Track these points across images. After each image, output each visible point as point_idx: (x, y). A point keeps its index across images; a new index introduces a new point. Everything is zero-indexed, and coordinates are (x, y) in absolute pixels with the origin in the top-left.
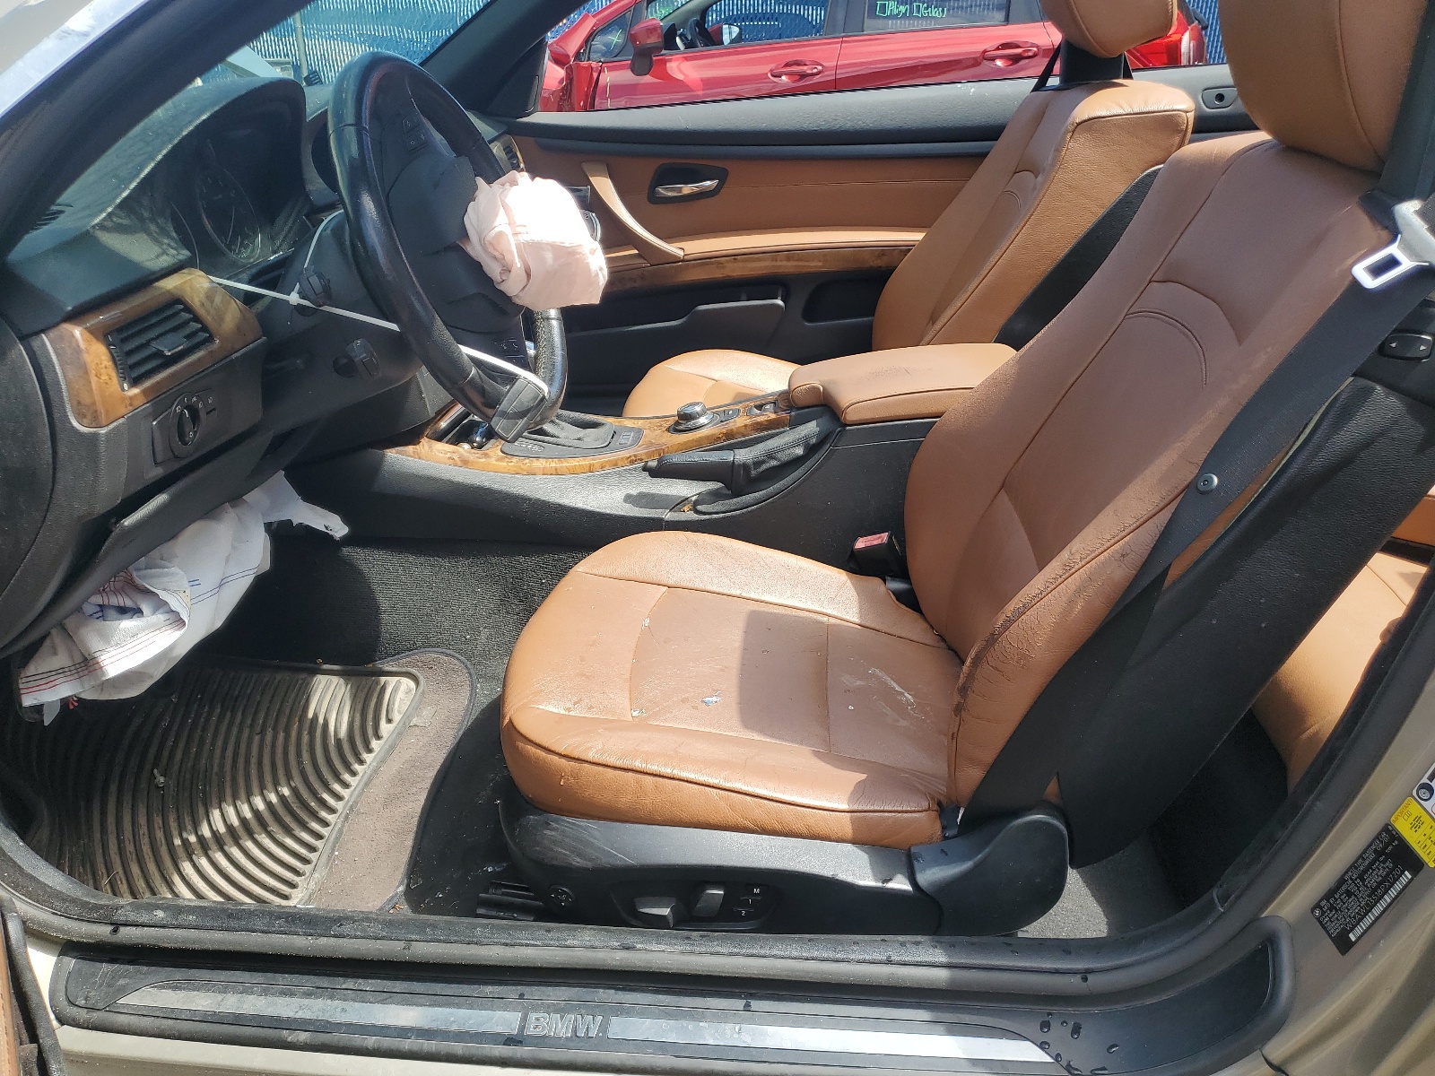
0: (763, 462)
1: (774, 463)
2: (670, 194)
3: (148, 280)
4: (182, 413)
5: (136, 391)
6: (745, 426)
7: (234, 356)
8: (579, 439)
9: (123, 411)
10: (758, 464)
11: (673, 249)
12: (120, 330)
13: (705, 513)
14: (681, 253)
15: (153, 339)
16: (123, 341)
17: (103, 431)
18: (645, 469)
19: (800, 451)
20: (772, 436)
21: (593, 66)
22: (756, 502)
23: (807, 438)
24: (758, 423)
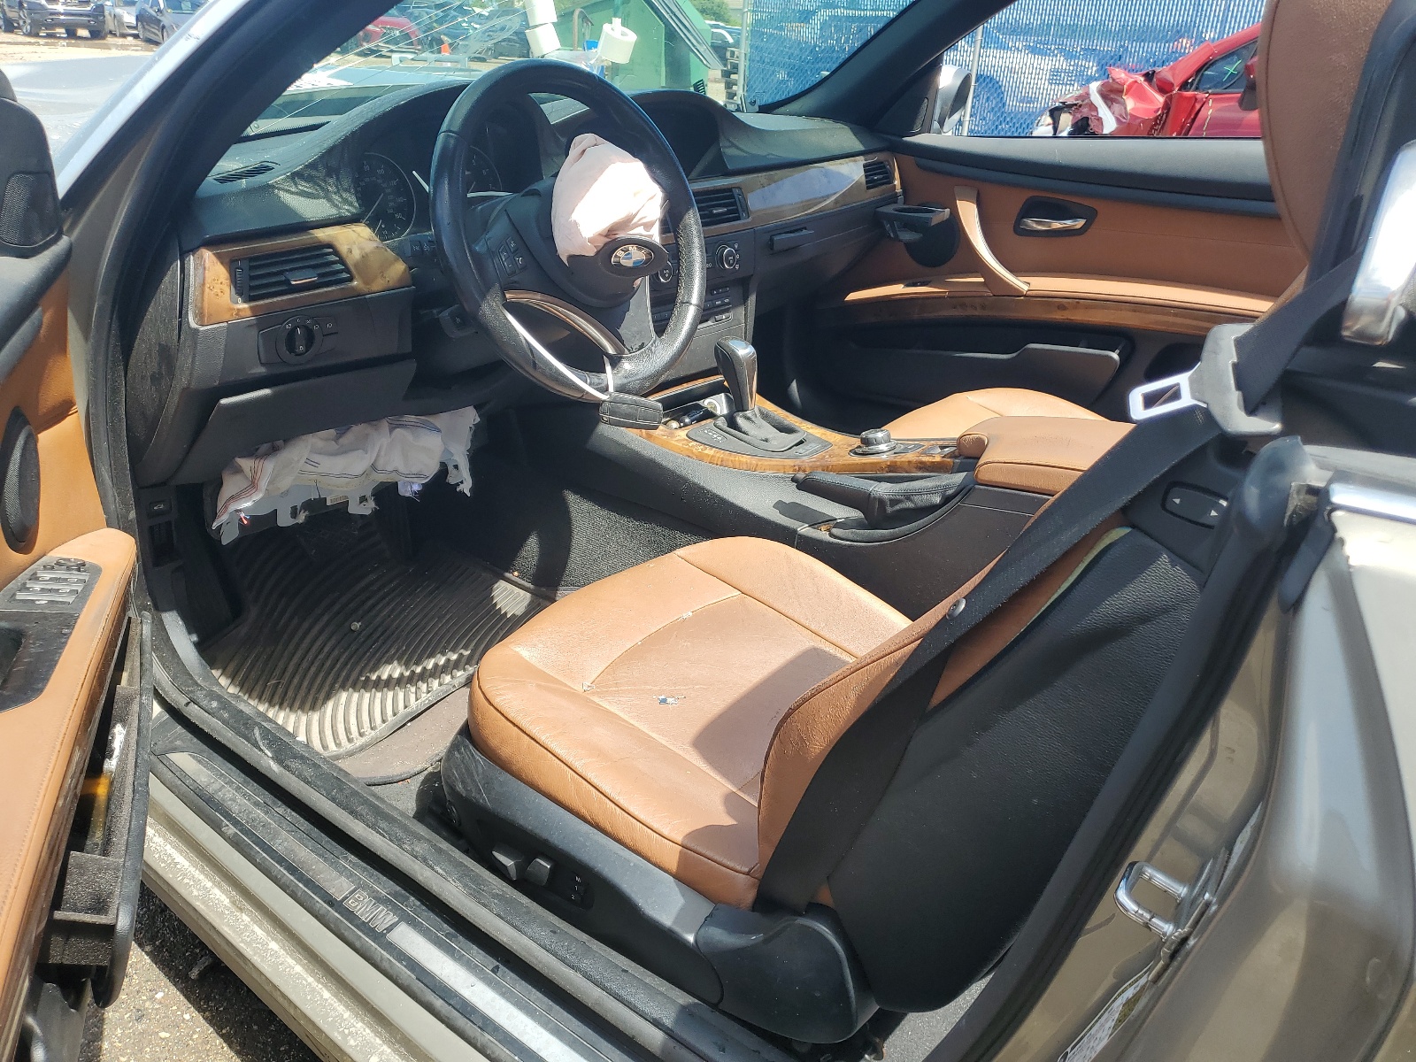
0: (898, 502)
1: (909, 505)
2: (1040, 228)
3: (305, 226)
4: (293, 330)
5: (246, 306)
6: (909, 462)
7: (368, 296)
8: (766, 440)
9: (227, 317)
10: (894, 502)
11: (1020, 283)
12: (251, 259)
13: (836, 537)
14: (1025, 288)
15: (287, 270)
16: (251, 268)
17: (202, 329)
18: (793, 480)
19: (937, 499)
20: (922, 478)
21: (1198, 97)
22: (882, 539)
23: (946, 488)
24: (922, 462)
